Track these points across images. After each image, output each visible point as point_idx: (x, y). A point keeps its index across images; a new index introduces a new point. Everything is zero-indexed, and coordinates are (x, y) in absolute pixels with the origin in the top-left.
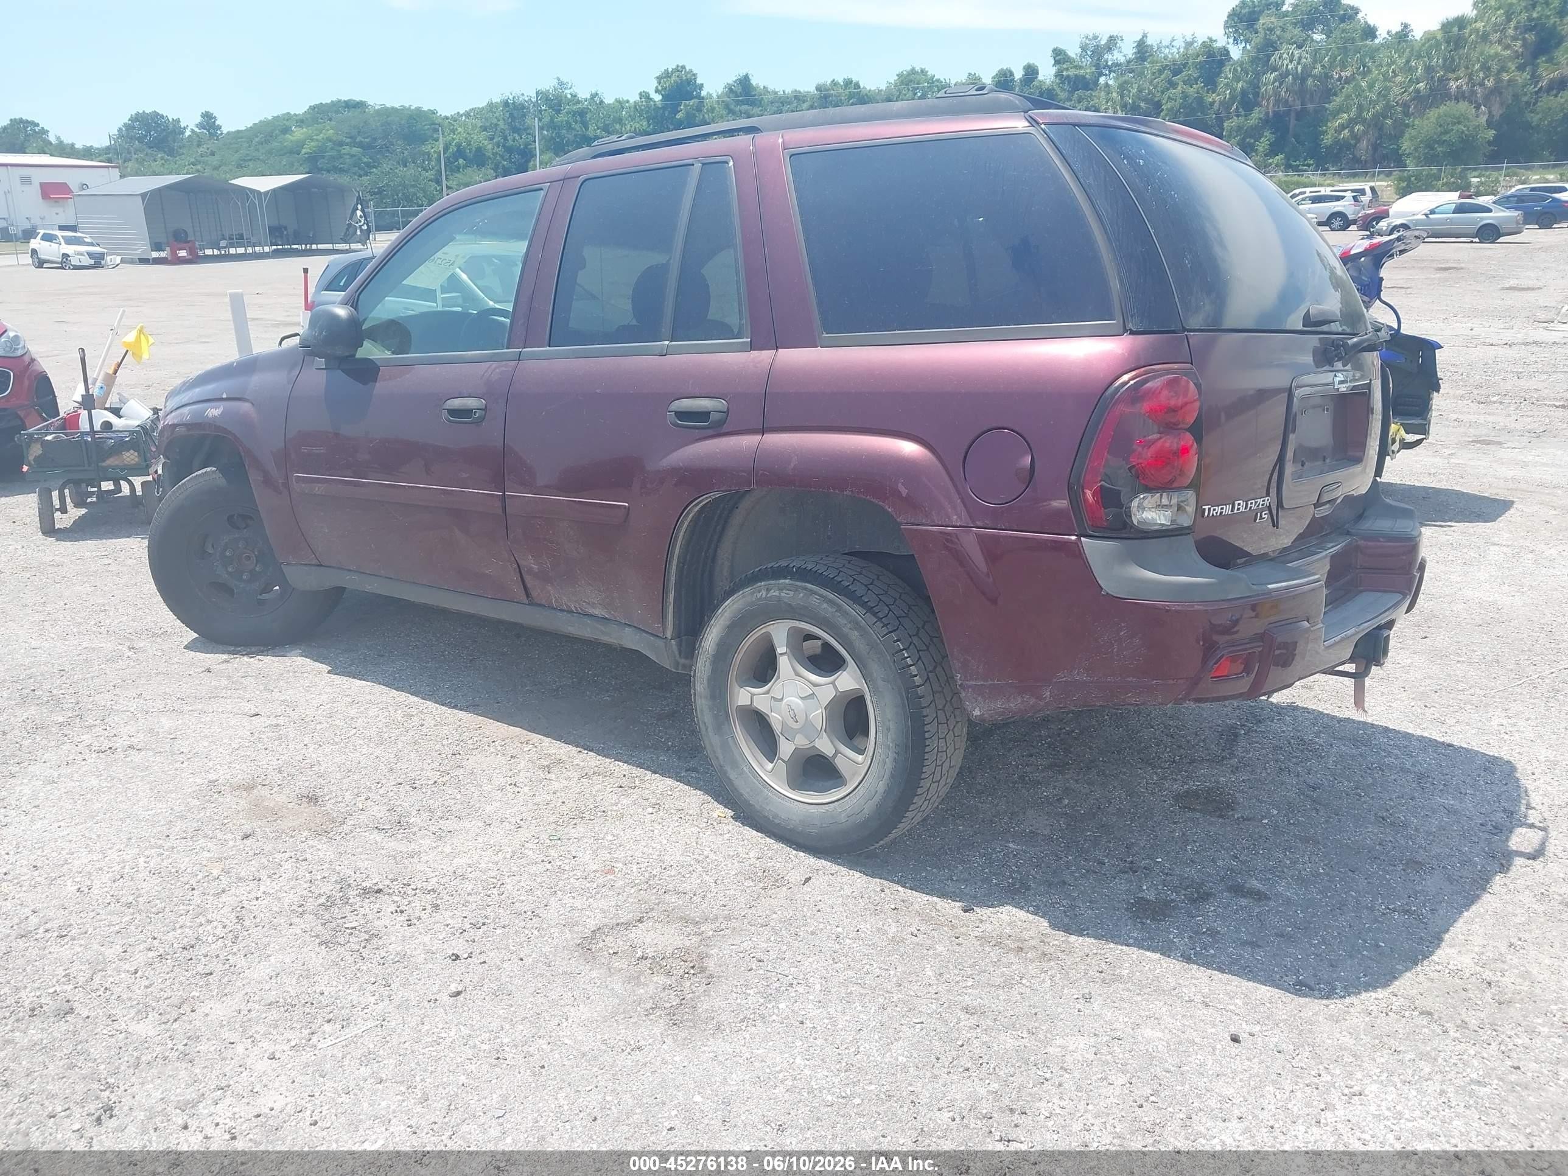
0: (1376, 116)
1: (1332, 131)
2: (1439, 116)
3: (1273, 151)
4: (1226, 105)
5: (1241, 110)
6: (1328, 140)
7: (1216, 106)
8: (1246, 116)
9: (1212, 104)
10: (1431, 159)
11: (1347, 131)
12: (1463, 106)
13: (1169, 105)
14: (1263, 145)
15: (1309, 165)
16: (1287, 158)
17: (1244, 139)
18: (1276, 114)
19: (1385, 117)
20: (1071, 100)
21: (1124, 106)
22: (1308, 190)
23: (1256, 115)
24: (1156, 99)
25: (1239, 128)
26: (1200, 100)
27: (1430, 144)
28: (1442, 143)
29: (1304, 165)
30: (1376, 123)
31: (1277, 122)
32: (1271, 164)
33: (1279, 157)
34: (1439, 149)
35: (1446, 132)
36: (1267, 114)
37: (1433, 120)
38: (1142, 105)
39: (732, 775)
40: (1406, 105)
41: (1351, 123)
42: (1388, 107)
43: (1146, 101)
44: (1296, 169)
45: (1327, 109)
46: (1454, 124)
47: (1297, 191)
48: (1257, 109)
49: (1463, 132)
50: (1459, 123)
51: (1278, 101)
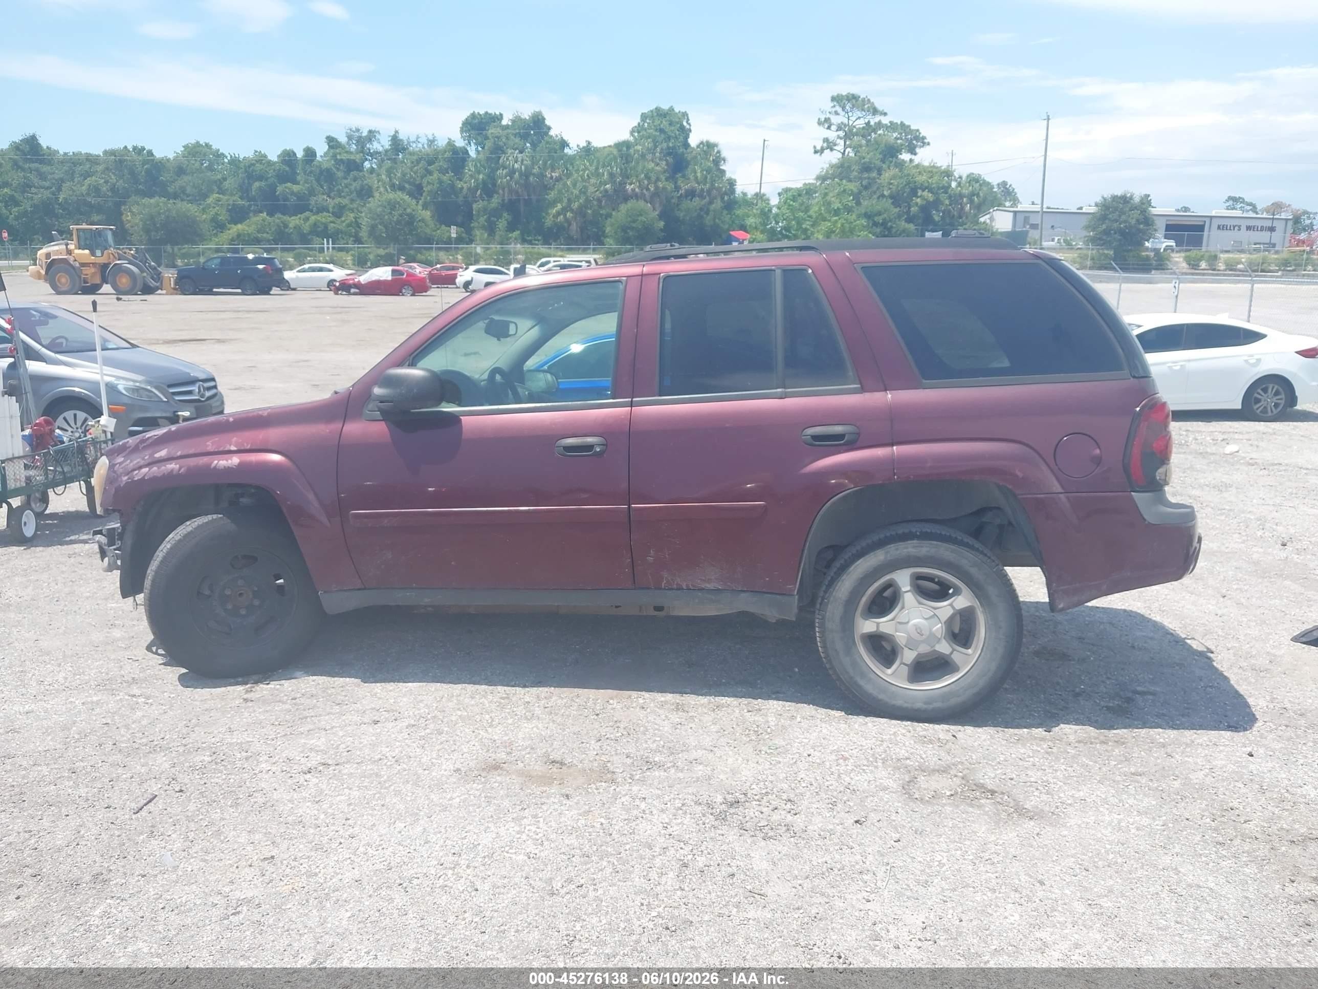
0: (581, 207)
1: (552, 215)
2: (628, 210)
3: (511, 228)
4: (473, 191)
5: (484, 196)
6: (549, 222)
7: (465, 191)
8: (488, 200)
9: (462, 188)
10: (626, 240)
11: (562, 216)
12: (641, 204)
13: (429, 188)
14: (502, 224)
15: (538, 240)
16: (522, 234)
17: (489, 218)
18: (510, 200)
19: (586, 208)
20: (347, 179)
21: (393, 186)
22: (552, 259)
23: (495, 201)
24: (417, 182)
25: (485, 210)
26: (452, 186)
27: (624, 229)
28: (632, 229)
29: (535, 240)
30: (581, 212)
31: (511, 206)
32: (511, 238)
33: (517, 233)
34: (631, 233)
35: (634, 221)
36: (503, 200)
37: (623, 211)
38: (407, 186)
39: (862, 682)
40: (599, 200)
41: (564, 211)
42: (587, 200)
43: (409, 183)
44: (530, 243)
45: (546, 199)
46: (638, 216)
47: (544, 260)
48: (496, 196)
49: (644, 222)
50: (641, 215)
51: (511, 191)
